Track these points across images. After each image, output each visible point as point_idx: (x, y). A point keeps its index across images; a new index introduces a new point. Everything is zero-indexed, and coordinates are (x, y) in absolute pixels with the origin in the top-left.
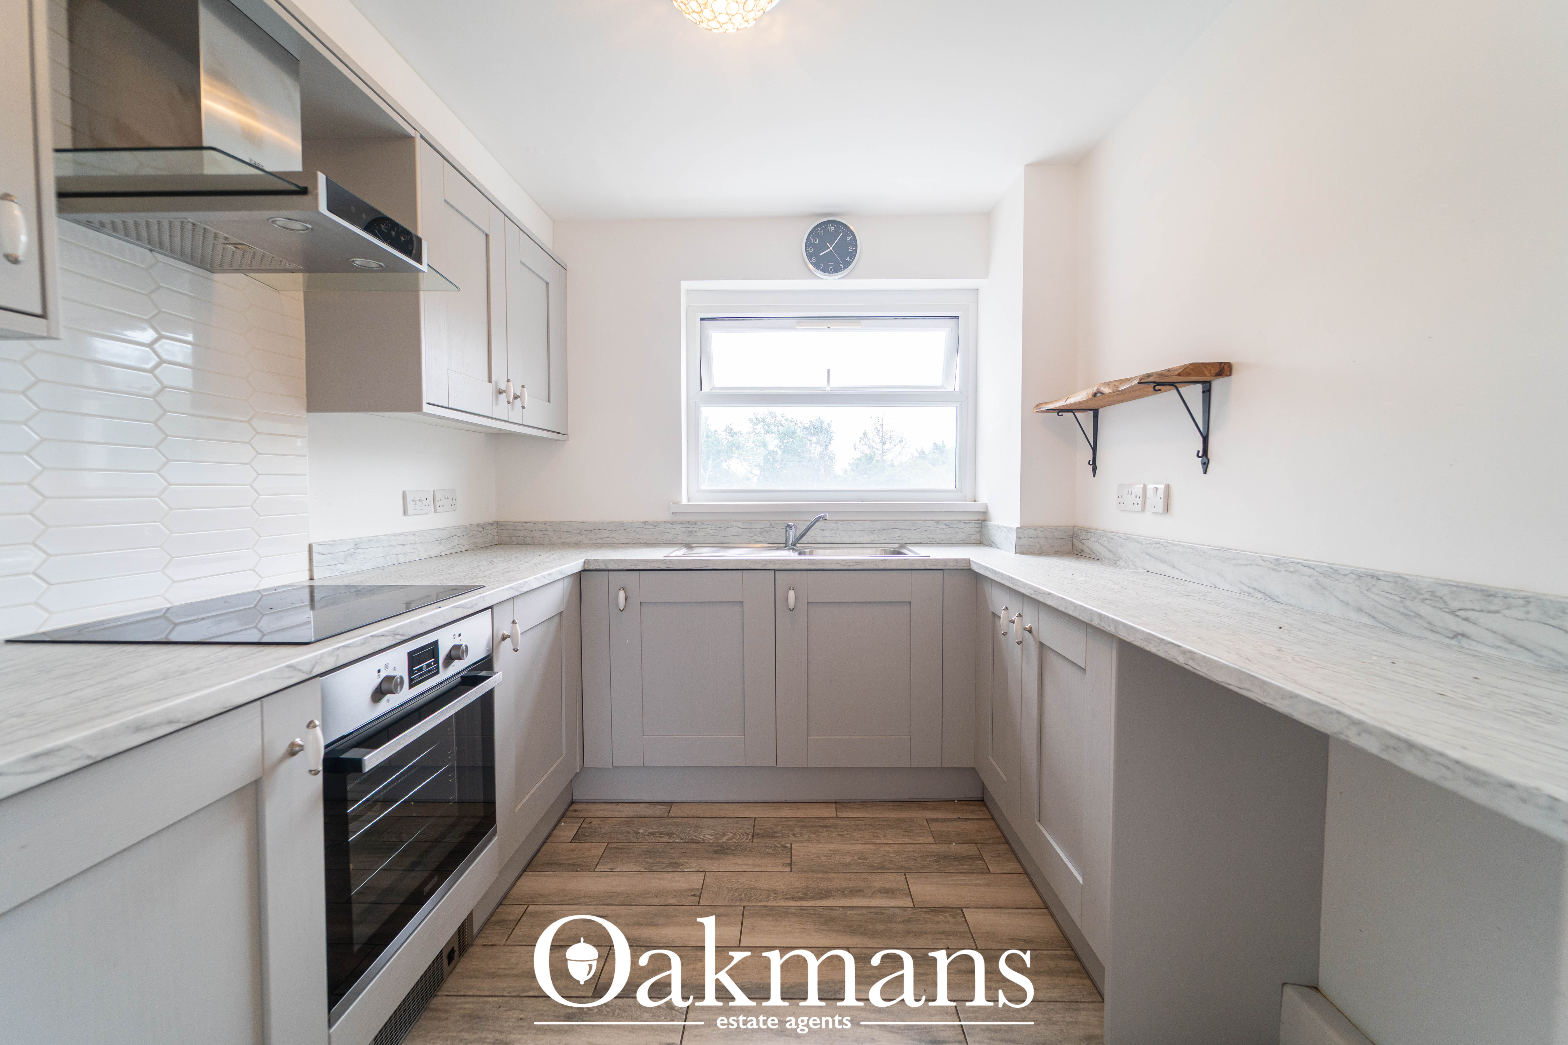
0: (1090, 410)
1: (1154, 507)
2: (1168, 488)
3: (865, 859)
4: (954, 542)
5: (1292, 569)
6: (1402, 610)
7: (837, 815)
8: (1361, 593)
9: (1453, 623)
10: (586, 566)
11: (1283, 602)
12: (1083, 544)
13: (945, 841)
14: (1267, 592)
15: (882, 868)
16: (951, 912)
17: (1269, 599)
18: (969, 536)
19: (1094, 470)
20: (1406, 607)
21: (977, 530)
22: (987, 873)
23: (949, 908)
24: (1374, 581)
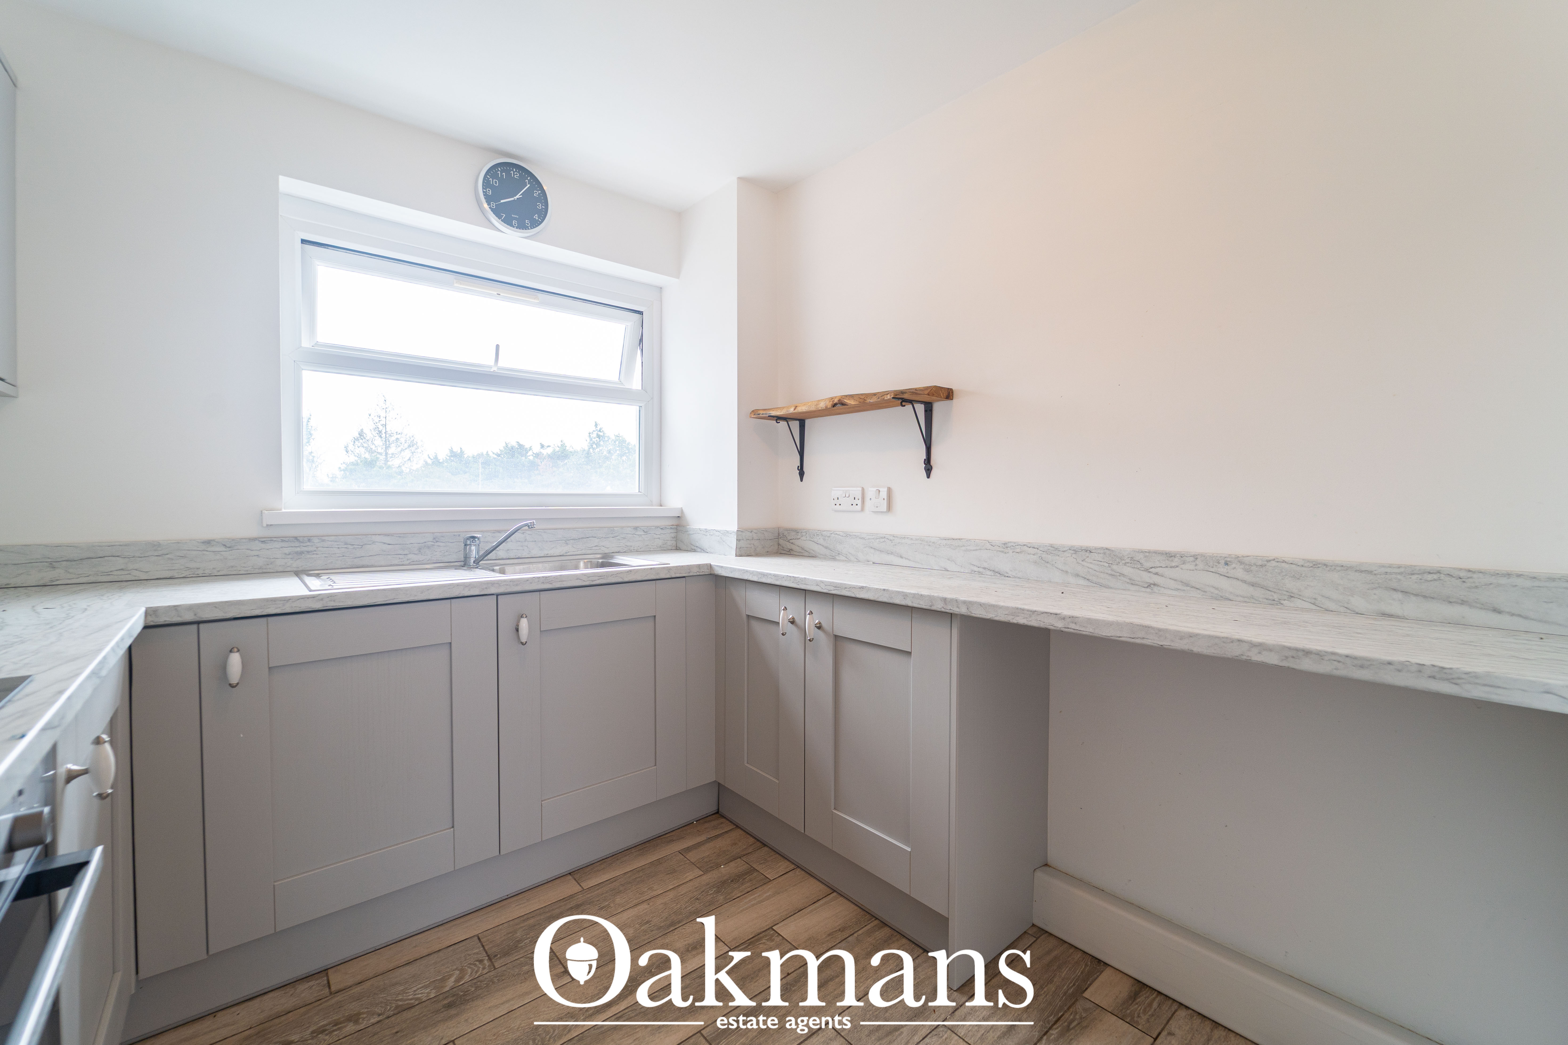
0: (796, 419)
1: (877, 507)
2: (889, 491)
3: (647, 922)
4: (651, 550)
5: (1018, 550)
6: (1110, 572)
7: (582, 888)
8: (1078, 563)
9: (1147, 577)
10: (150, 619)
11: (1011, 576)
12: (792, 543)
13: (711, 867)
14: (996, 570)
15: (672, 924)
16: (766, 936)
17: (999, 575)
18: (666, 541)
19: (802, 474)
20: (1112, 570)
21: (673, 535)
22: (768, 882)
23: (761, 933)
24: (1087, 554)
